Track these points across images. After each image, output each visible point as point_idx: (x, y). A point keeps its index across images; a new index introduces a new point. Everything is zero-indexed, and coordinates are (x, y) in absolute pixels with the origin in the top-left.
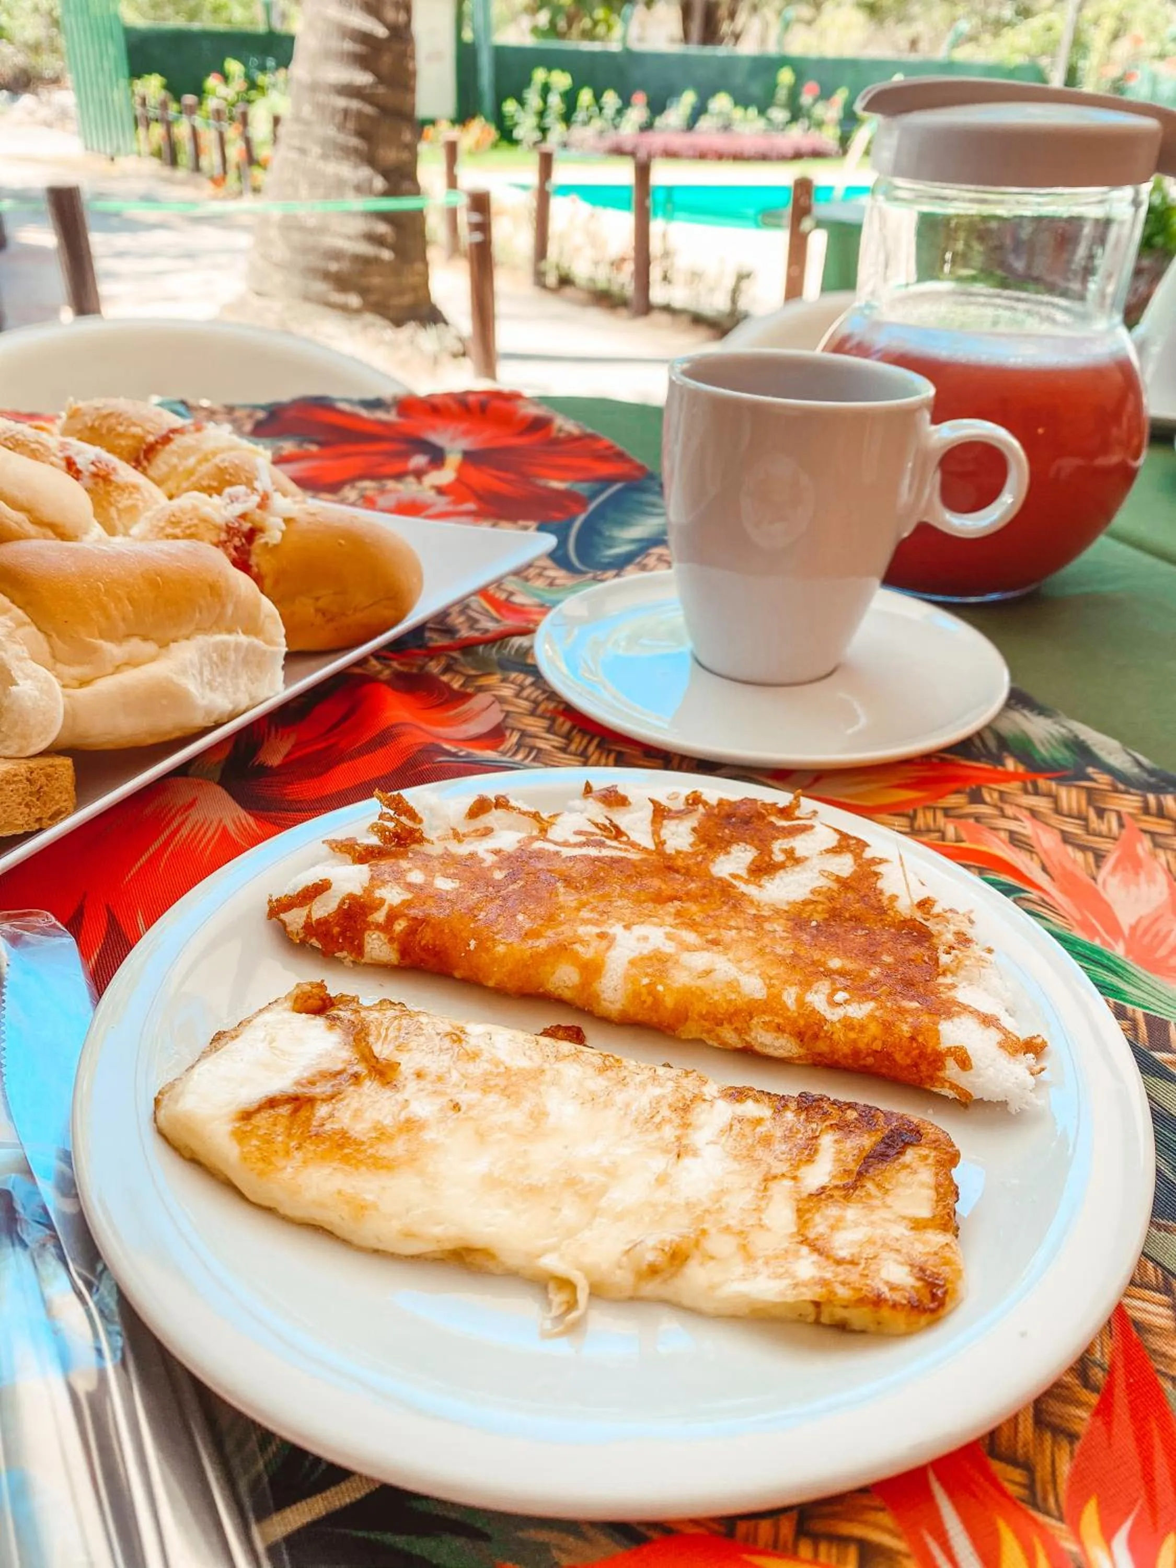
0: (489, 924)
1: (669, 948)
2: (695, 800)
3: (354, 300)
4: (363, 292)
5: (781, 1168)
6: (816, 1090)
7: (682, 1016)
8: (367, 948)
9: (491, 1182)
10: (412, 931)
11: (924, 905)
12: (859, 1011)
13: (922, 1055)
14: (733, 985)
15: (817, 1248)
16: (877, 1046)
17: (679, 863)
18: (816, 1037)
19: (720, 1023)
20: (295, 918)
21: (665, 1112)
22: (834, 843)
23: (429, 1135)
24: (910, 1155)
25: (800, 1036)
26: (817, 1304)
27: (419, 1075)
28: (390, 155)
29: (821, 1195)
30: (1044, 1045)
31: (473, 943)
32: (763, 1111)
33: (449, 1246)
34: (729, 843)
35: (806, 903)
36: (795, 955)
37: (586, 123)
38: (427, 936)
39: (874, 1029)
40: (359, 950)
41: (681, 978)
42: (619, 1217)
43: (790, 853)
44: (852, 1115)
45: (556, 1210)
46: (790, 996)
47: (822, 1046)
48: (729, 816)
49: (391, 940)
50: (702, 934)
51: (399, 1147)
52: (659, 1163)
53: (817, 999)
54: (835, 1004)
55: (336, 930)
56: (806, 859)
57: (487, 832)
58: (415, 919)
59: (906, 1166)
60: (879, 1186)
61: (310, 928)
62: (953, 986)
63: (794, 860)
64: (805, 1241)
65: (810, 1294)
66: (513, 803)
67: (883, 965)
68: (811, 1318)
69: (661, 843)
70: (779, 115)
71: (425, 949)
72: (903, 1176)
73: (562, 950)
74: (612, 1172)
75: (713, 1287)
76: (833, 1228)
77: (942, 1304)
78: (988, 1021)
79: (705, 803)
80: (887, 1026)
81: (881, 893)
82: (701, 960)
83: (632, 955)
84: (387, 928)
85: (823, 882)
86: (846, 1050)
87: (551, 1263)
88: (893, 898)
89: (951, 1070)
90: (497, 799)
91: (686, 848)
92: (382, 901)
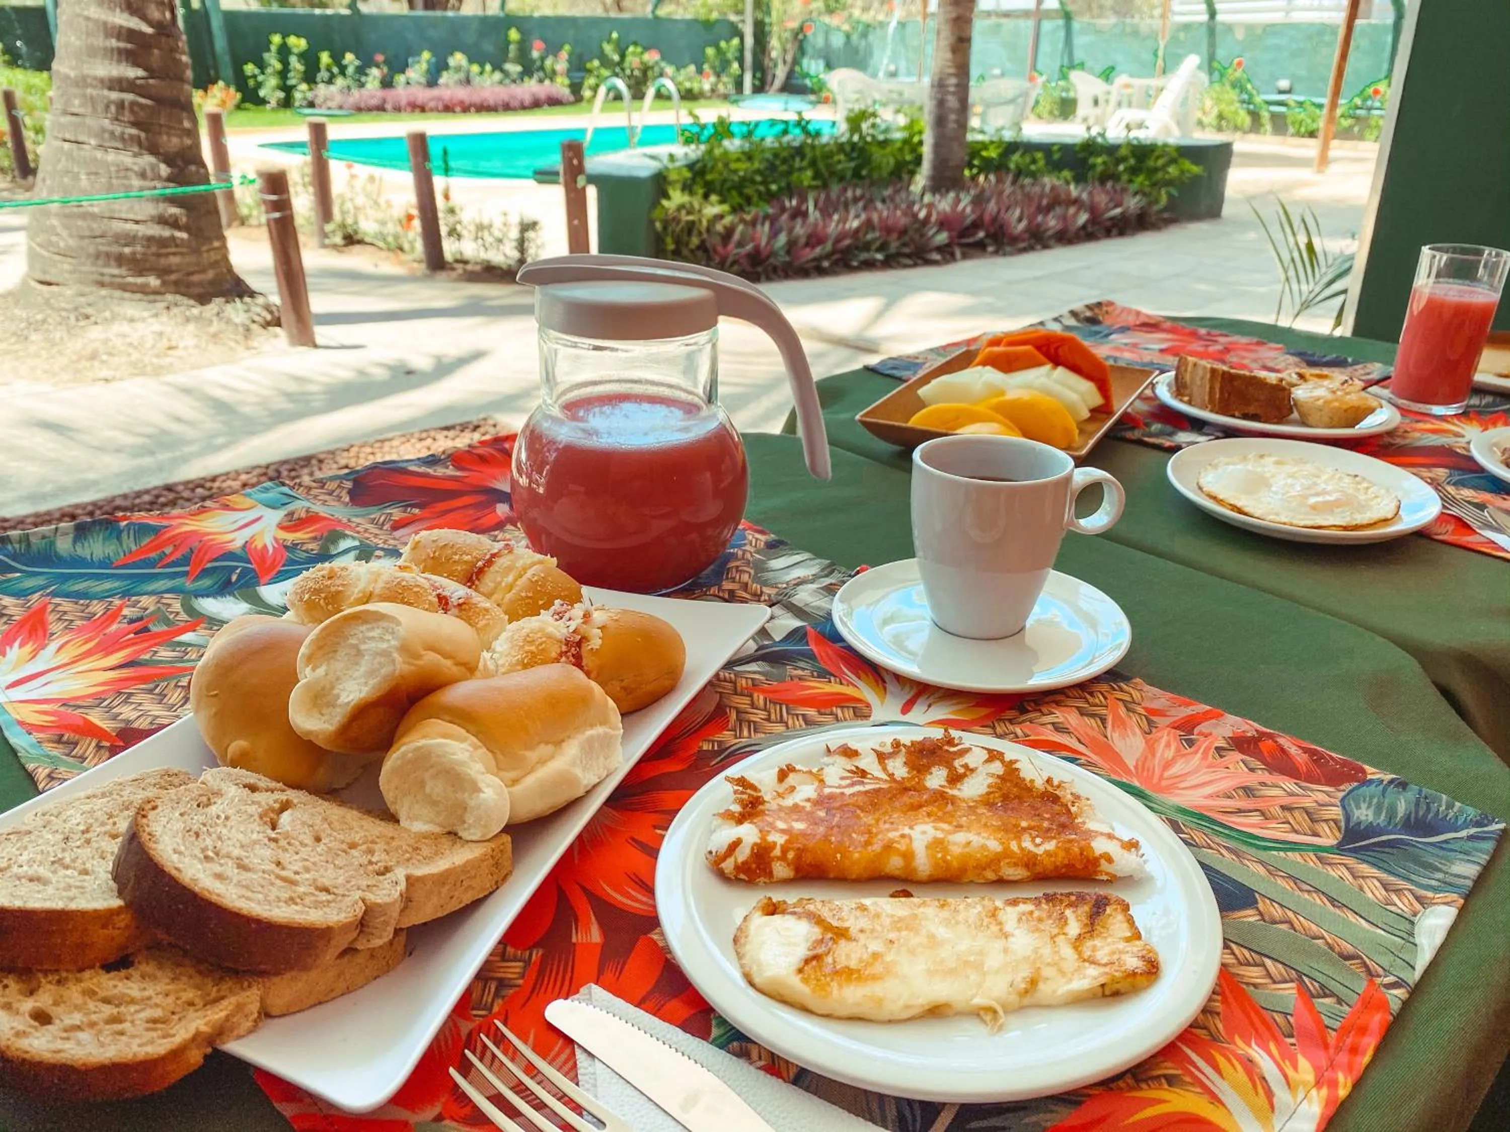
0: (841, 843)
1: (940, 835)
2: (897, 744)
3: (153, 281)
4: (162, 272)
5: (1055, 931)
6: (1050, 891)
7: (963, 870)
8: (775, 873)
9: (930, 973)
10: (798, 857)
11: (1049, 781)
12: (1051, 846)
13: (1088, 861)
14: (984, 847)
15: (1093, 962)
16: (1066, 862)
17: (908, 785)
18: (1035, 864)
19: (984, 869)
20: (728, 865)
21: (986, 920)
22: (987, 756)
23: (889, 958)
24: (1109, 910)
25: (1027, 866)
26: (1103, 986)
27: (862, 931)
28: (173, 143)
29: (1080, 938)
30: (1138, 842)
31: (839, 856)
32: (1029, 907)
33: (927, 1007)
34: (929, 768)
35: (988, 794)
36: (1003, 824)
37: (330, 81)
38: (808, 858)
39: (1061, 854)
40: (770, 874)
41: (956, 850)
42: (998, 972)
43: (966, 766)
44: (1073, 898)
45: (968, 977)
46: (1014, 846)
47: (1039, 869)
48: (921, 751)
49: (789, 865)
50: (950, 823)
51: (878, 968)
52: (999, 944)
53: (1027, 844)
54: (1038, 845)
55: (754, 866)
56: (977, 768)
57: (792, 789)
58: (798, 849)
59: (1110, 915)
60: (1103, 927)
61: (738, 868)
62: (1084, 823)
63: (970, 770)
64: (1084, 961)
65: (1097, 983)
66: (798, 767)
67: (1048, 819)
68: (1100, 994)
69: (891, 775)
70: (514, 68)
71: (810, 865)
72: (1111, 920)
73: (888, 847)
74: (981, 953)
75: (1054, 992)
76: (1093, 951)
77: (1158, 969)
78: (1110, 836)
79: (904, 746)
80: (1067, 850)
81: (1024, 780)
82: (960, 837)
83: (925, 843)
84: (783, 857)
85: (990, 780)
86: (1051, 867)
87: (978, 1001)
88: (1032, 781)
89: (1104, 865)
90: (787, 766)
91: (906, 775)
92: (775, 844)
